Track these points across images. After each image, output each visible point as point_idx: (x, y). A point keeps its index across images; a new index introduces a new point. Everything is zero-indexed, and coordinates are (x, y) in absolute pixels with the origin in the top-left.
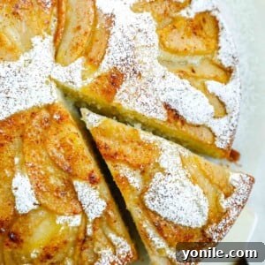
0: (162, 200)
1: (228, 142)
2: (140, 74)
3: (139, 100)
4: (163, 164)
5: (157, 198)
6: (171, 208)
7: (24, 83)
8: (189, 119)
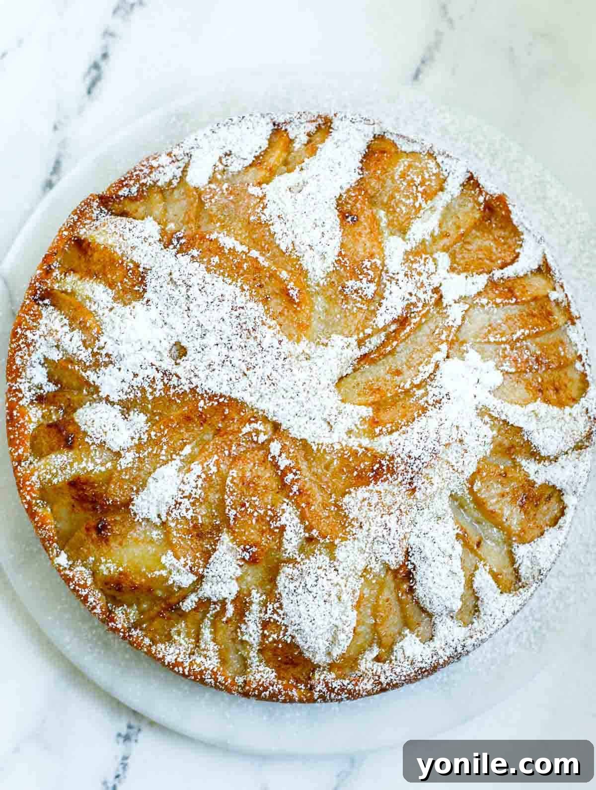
0: (300, 591)
1: (441, 661)
2: (414, 490)
3: (386, 517)
4: (340, 554)
5: (297, 584)
6: (302, 608)
7: (279, 377)
8: (420, 591)
